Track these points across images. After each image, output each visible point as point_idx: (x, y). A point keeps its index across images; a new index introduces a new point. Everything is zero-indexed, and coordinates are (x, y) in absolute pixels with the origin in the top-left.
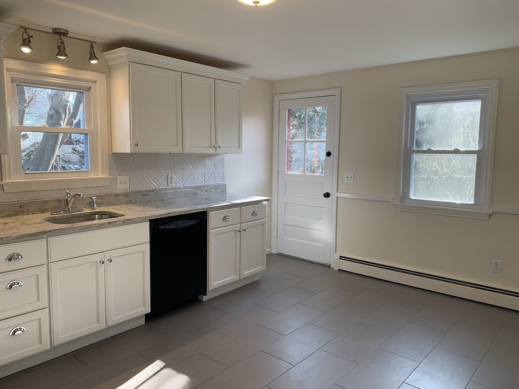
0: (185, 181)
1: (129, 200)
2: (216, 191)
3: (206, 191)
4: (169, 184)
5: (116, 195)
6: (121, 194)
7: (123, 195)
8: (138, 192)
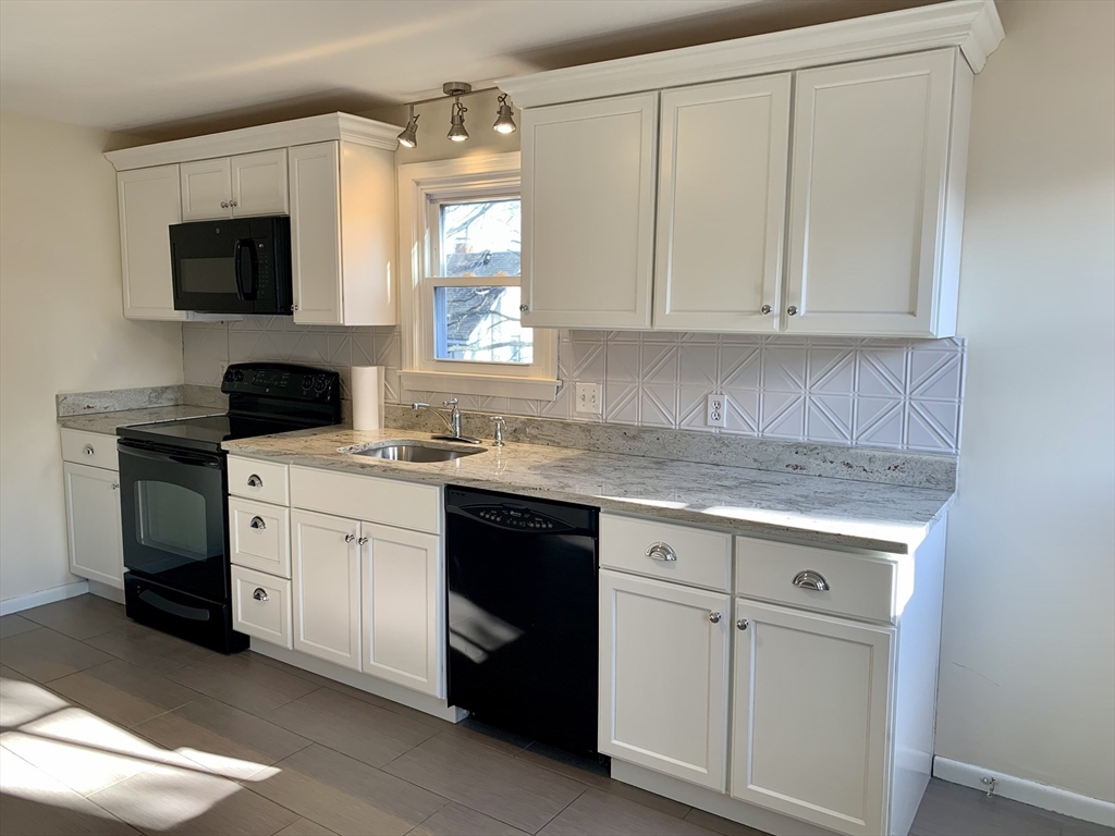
0: (767, 421)
1: (592, 441)
2: (895, 474)
3: (849, 465)
4: (710, 422)
5: (566, 425)
6: (576, 424)
7: (581, 427)
8: (615, 426)
